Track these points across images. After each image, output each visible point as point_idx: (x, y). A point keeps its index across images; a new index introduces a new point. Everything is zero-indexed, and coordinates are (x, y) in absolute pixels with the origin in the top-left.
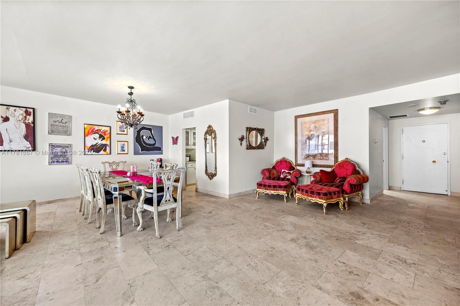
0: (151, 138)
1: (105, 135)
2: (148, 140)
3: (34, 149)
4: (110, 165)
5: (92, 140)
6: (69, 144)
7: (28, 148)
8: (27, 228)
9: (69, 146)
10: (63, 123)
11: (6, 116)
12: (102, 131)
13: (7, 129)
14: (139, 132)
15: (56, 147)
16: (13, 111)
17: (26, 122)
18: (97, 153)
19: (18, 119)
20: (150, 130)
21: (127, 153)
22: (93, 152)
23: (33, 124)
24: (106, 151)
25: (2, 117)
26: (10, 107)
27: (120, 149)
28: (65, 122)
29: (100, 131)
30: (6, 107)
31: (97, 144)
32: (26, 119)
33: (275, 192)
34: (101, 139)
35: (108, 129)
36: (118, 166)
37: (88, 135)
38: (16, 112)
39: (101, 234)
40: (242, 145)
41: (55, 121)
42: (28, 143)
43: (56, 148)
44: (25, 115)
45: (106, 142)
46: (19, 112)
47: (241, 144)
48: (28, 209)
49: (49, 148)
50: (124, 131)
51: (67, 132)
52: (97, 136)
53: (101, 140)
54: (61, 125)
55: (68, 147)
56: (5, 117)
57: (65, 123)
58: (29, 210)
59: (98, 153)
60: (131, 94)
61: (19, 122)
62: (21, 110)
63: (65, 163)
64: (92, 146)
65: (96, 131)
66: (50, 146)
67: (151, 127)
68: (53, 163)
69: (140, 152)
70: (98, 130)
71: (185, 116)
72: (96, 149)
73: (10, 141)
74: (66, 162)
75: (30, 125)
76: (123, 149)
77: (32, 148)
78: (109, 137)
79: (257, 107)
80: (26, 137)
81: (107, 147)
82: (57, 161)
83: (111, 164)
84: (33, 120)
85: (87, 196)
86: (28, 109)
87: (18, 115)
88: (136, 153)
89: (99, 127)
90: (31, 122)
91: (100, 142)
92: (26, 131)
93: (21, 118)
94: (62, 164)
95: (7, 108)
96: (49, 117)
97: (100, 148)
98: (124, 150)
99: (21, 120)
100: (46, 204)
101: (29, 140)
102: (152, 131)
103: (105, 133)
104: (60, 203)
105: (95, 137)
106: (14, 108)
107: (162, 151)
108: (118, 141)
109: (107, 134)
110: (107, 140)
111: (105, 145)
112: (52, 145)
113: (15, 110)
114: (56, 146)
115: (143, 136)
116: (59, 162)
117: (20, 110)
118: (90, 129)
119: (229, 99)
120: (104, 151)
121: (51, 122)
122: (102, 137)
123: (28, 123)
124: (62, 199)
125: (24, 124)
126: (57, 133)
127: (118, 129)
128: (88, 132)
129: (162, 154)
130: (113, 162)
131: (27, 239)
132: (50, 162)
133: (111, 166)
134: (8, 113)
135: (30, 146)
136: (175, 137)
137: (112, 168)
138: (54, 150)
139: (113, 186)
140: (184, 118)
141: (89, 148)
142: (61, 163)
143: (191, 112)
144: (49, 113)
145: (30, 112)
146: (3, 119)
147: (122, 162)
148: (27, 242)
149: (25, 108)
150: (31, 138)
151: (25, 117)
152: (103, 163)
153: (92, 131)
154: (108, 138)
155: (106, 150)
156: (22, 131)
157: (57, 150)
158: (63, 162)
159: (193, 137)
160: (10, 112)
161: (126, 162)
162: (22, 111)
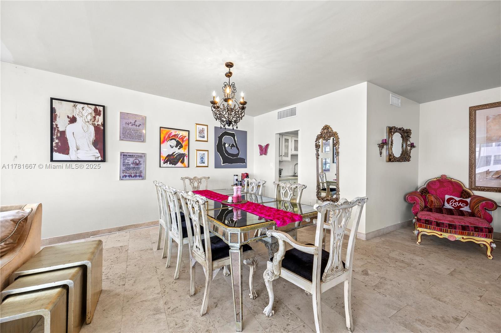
0: (234, 147)
1: (183, 141)
2: (231, 148)
3: (104, 160)
4: (190, 181)
5: (168, 149)
6: (143, 154)
7: (97, 158)
8: (87, 299)
9: (143, 156)
10: (136, 126)
11: (73, 116)
12: (180, 137)
13: (73, 133)
14: (220, 138)
15: (128, 157)
16: (81, 109)
17: (95, 124)
18: (173, 166)
19: (86, 120)
20: (233, 135)
21: (207, 165)
22: (170, 164)
23: (103, 127)
24: (184, 163)
25: (68, 117)
26: (77, 104)
27: (199, 160)
28: (139, 124)
29: (178, 136)
30: (72, 104)
31: (174, 154)
32: (95, 119)
33: (465, 237)
34: (178, 147)
35: (186, 134)
36: (200, 183)
37: (164, 142)
38: (85, 111)
39: (203, 315)
40: (382, 155)
41: (128, 123)
42: (97, 151)
43: (128, 159)
44: (94, 115)
45: (184, 151)
46: (87, 111)
47: (381, 153)
48: (89, 265)
49: (121, 158)
50: (204, 137)
51: (141, 138)
52: (174, 143)
53: (179, 149)
54: (134, 129)
55: (141, 157)
56: (71, 117)
57: (139, 126)
58: (90, 263)
59: (175, 165)
60: (229, 75)
61: (87, 123)
62: (89, 107)
63: (138, 178)
64: (169, 156)
65: (172, 136)
66: (122, 155)
67: (234, 132)
68: (124, 178)
69: (222, 165)
70: (175, 135)
71: (280, 116)
72: (172, 160)
73: (77, 149)
74: (140, 176)
75: (99, 127)
76: (203, 160)
77: (101, 157)
78: (188, 144)
79: (401, 96)
80: (95, 144)
81: (185, 157)
82: (129, 175)
83: (192, 181)
84: (102, 121)
85: (170, 232)
86: (97, 107)
87: (86, 115)
88: (217, 166)
89: (176, 131)
90: (101, 124)
91: (177, 151)
92: (95, 136)
93: (90, 119)
94: (134, 180)
95: (75, 105)
96: (121, 118)
97: (177, 158)
98: (204, 162)
99: (89, 121)
100: (116, 231)
101: (98, 147)
102: (236, 137)
103: (183, 139)
104: (132, 231)
105: (172, 145)
106: (82, 105)
107: (246, 163)
108: (197, 150)
109: (185, 141)
110: (185, 149)
111: (183, 155)
112: (124, 154)
113: (83, 108)
114: (128, 155)
115: (225, 144)
116: (132, 177)
117: (88, 109)
118: (167, 134)
119: (367, 81)
120: (181, 162)
121: (123, 125)
122: (179, 145)
123: (97, 125)
124: (134, 225)
125: (93, 126)
126: (130, 139)
127: (198, 134)
128: (164, 137)
129: (246, 167)
130: (194, 178)
131: (87, 319)
132: (122, 177)
133: (192, 182)
134: (75, 111)
135: (99, 155)
136: (264, 145)
137: (193, 186)
138: (126, 161)
139: (230, 231)
140: (279, 117)
141: (165, 158)
142: (134, 178)
143: (291, 109)
144: (121, 112)
145: (100, 111)
146: (69, 119)
147: (205, 178)
148: (87, 323)
149: (94, 106)
150: (100, 145)
151: (95, 117)
152: (182, 179)
153: (169, 137)
154: (186, 145)
155: (184, 161)
156: (91, 136)
157: (129, 161)
158: (135, 176)
159: (285, 146)
160: (78, 110)
161: (209, 178)
162: (89, 110)
